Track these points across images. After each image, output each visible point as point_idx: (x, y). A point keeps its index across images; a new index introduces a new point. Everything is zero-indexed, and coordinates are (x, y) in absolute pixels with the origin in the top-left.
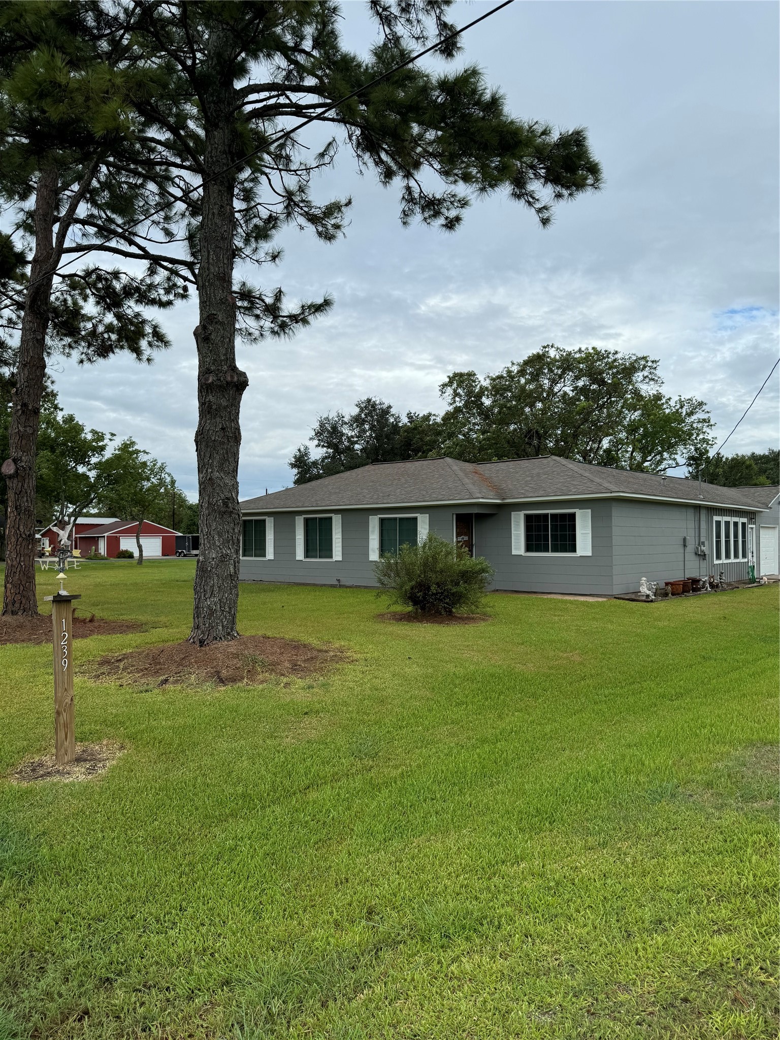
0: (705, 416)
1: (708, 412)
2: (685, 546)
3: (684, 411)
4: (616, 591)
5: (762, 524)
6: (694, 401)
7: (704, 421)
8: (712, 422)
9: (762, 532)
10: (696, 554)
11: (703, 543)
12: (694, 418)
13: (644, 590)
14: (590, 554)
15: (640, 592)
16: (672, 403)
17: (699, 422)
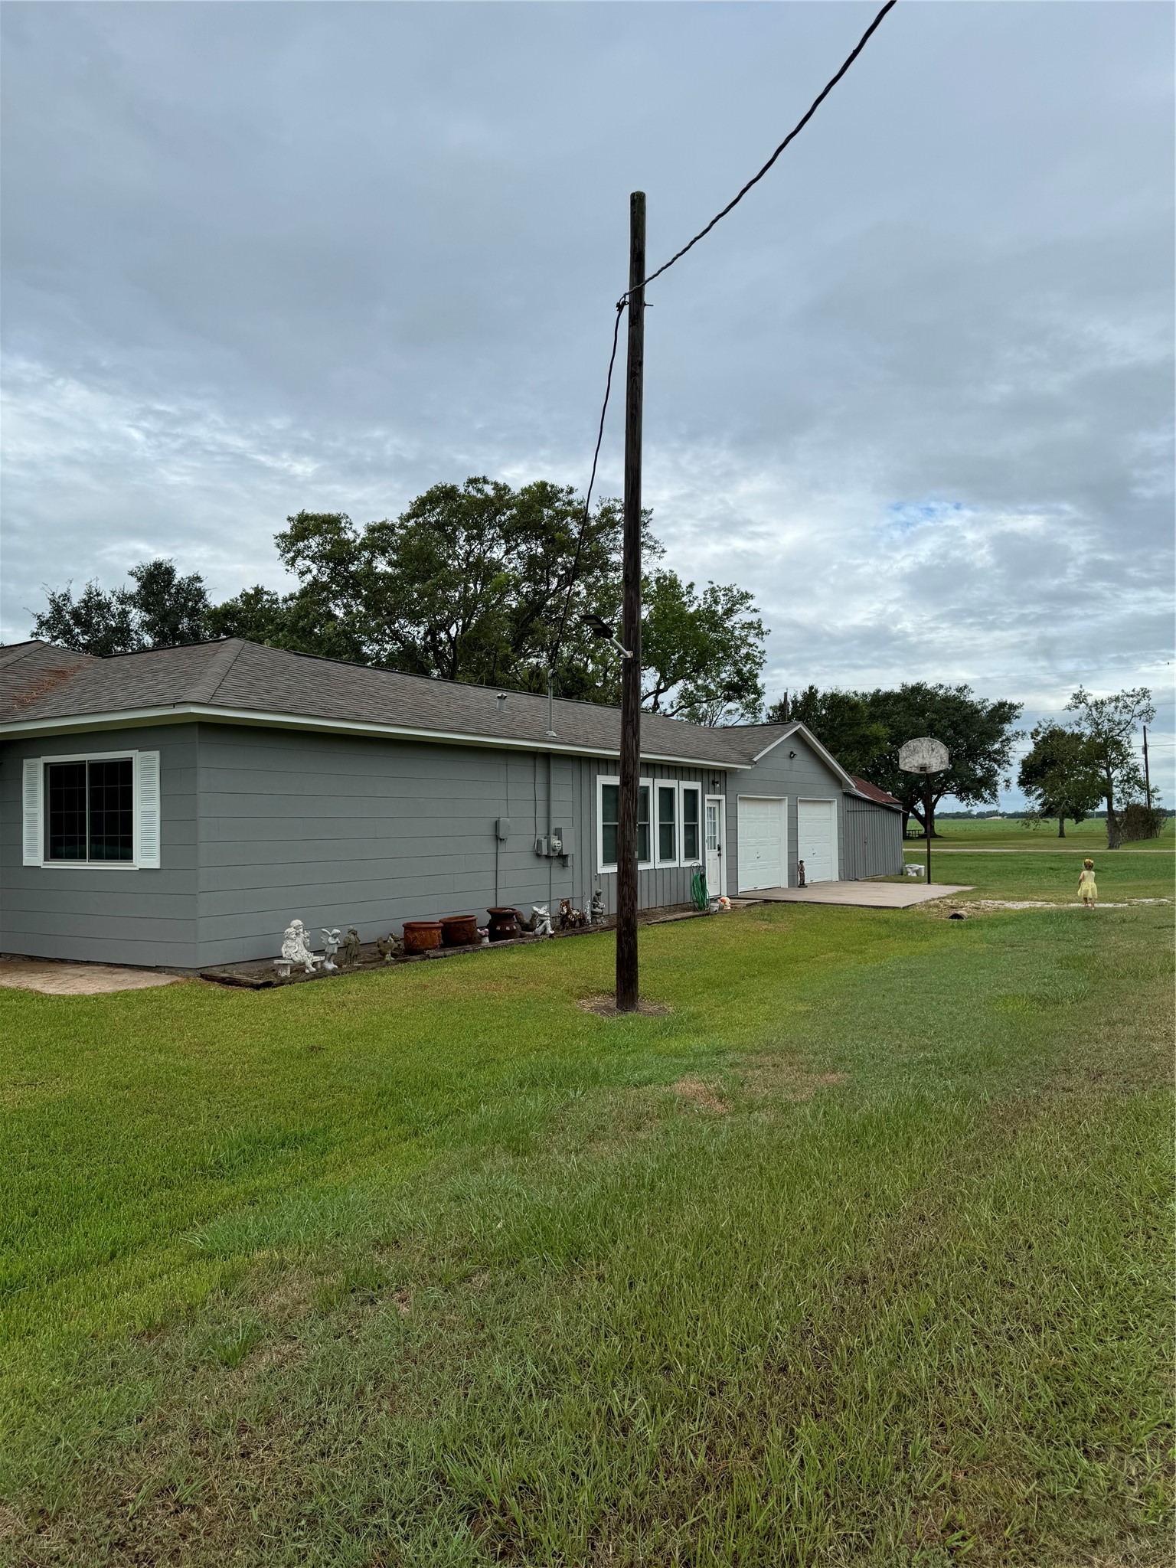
0: (753, 618)
1: (755, 611)
2: (498, 839)
3: (720, 609)
4: (210, 957)
5: (744, 792)
6: (735, 593)
7: (750, 625)
8: (764, 628)
9: (744, 810)
10: (538, 856)
11: (558, 833)
12: (735, 618)
13: (296, 950)
14: (157, 866)
15: (281, 957)
16: (698, 592)
17: (743, 628)
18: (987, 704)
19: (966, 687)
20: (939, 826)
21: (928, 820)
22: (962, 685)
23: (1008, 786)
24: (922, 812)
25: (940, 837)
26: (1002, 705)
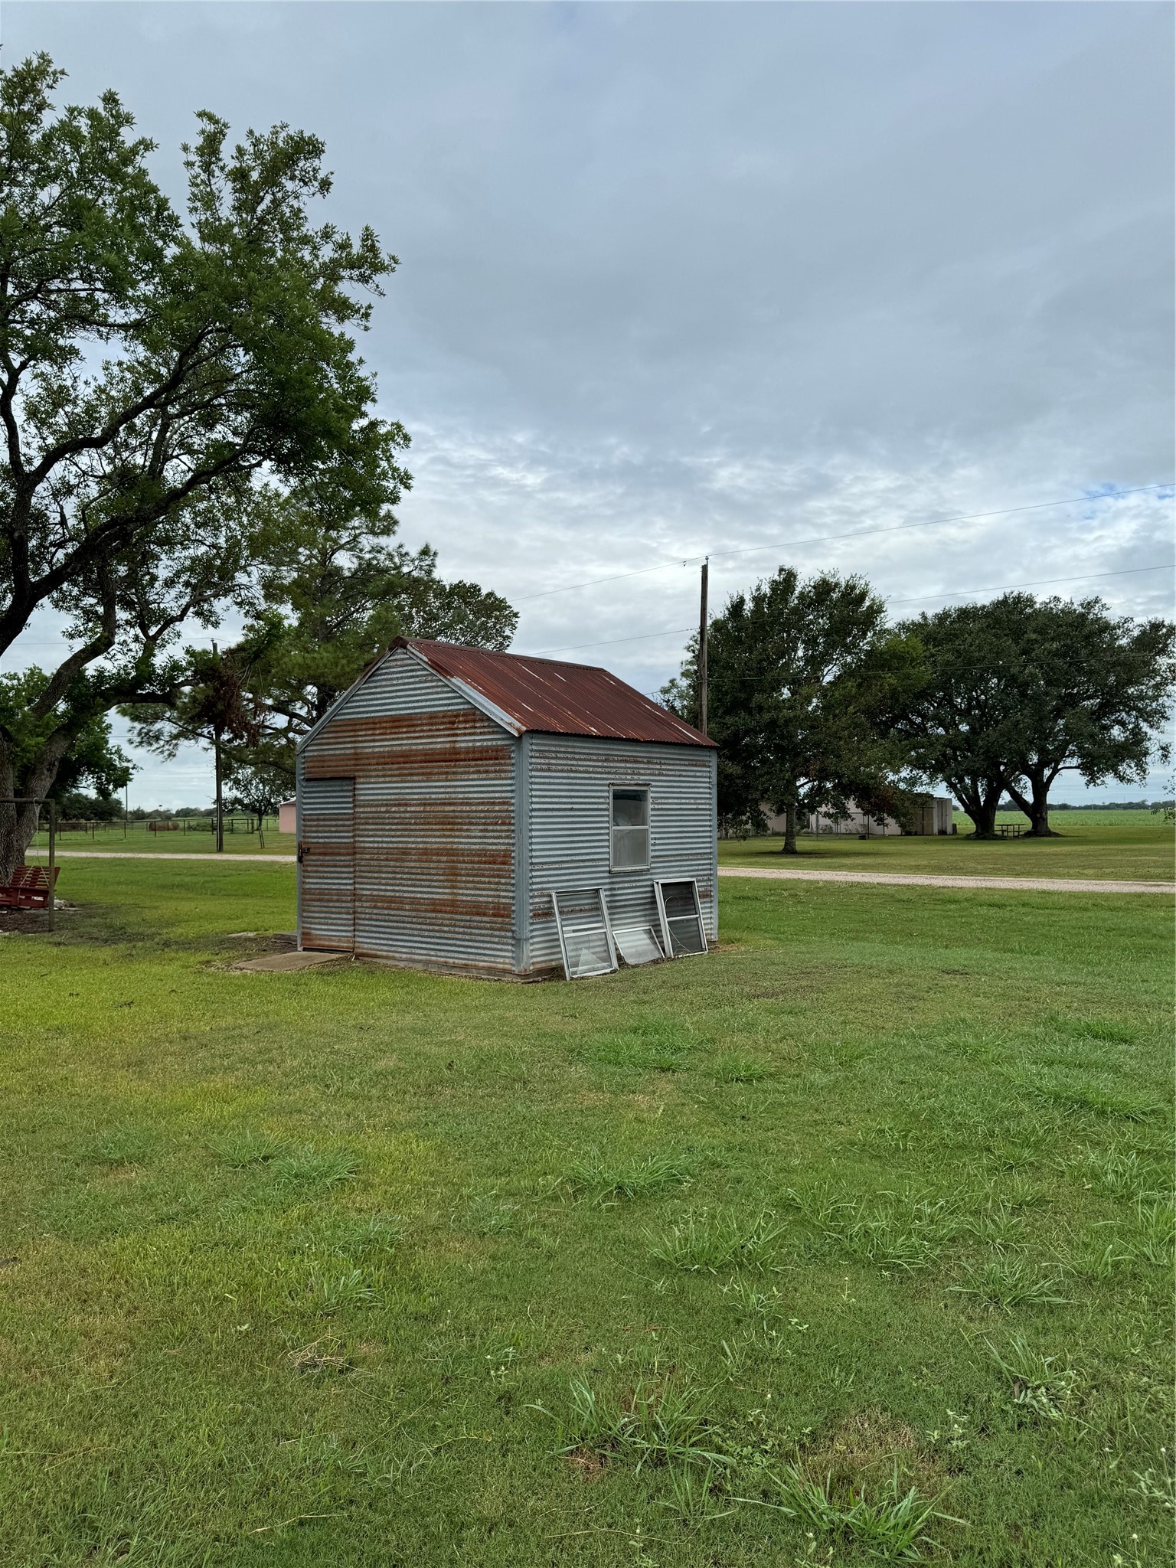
18: (1131, 626)
19: (1097, 601)
20: (1053, 820)
21: (1038, 810)
22: (1091, 598)
23: (1166, 756)
24: (1029, 797)
25: (1057, 835)
26: (1156, 627)
